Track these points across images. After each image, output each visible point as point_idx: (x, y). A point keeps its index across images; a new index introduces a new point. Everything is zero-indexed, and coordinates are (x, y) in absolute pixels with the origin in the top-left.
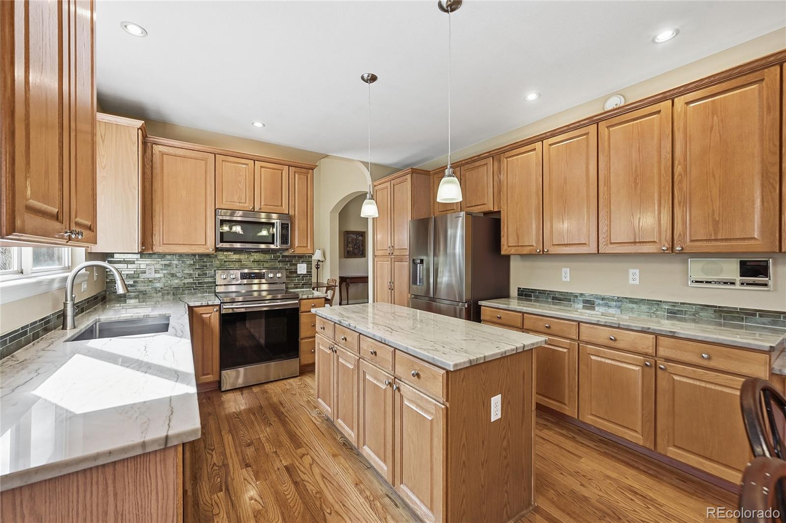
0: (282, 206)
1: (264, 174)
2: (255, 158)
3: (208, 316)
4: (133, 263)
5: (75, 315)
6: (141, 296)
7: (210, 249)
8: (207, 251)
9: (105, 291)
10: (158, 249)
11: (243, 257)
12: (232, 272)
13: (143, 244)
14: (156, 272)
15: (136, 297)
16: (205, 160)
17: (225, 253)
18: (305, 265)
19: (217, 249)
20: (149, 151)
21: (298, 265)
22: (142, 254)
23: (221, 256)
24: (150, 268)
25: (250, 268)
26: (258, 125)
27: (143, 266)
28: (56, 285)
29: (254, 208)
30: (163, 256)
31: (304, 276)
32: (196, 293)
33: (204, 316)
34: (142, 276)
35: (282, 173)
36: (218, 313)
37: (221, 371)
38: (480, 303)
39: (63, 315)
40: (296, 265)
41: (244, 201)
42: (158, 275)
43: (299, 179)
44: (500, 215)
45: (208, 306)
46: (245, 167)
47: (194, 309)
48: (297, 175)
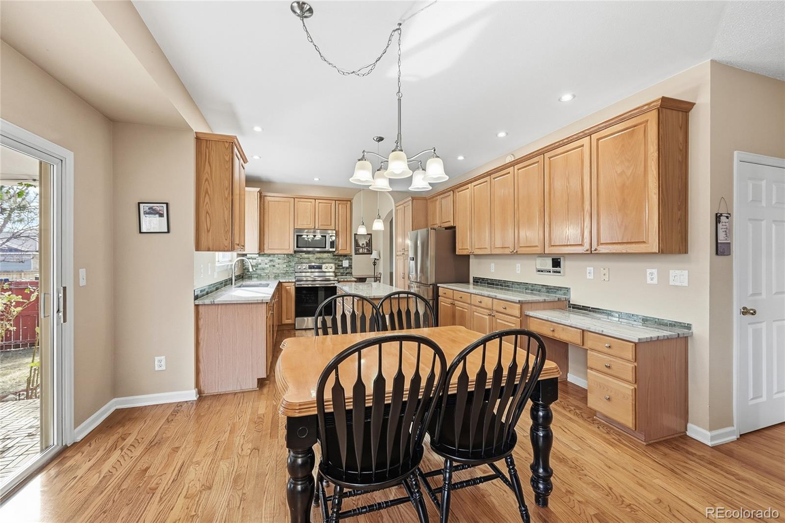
0: (331, 225)
1: (321, 206)
2: (315, 198)
3: (289, 287)
4: (255, 259)
5: (235, 281)
6: (259, 277)
7: (292, 252)
8: (290, 253)
9: (243, 273)
10: (266, 252)
11: (310, 256)
12: (304, 264)
13: (260, 249)
14: (266, 264)
15: (257, 278)
16: (289, 202)
17: (301, 254)
18: (347, 261)
19: (295, 252)
20: (262, 200)
21: (343, 261)
22: (259, 254)
23: (298, 255)
24: (263, 261)
25: (315, 263)
26: (316, 179)
27: (260, 261)
28: (229, 267)
29: (315, 227)
30: (269, 255)
31: (347, 268)
32: (285, 277)
33: (287, 287)
34: (259, 266)
35: (331, 205)
36: (294, 286)
37: (295, 318)
38: (438, 285)
39: (231, 279)
40: (342, 261)
41: (309, 223)
42: (266, 266)
43: (342, 207)
44: (455, 229)
45: (289, 282)
46: (309, 204)
47: (283, 284)
48: (340, 206)
